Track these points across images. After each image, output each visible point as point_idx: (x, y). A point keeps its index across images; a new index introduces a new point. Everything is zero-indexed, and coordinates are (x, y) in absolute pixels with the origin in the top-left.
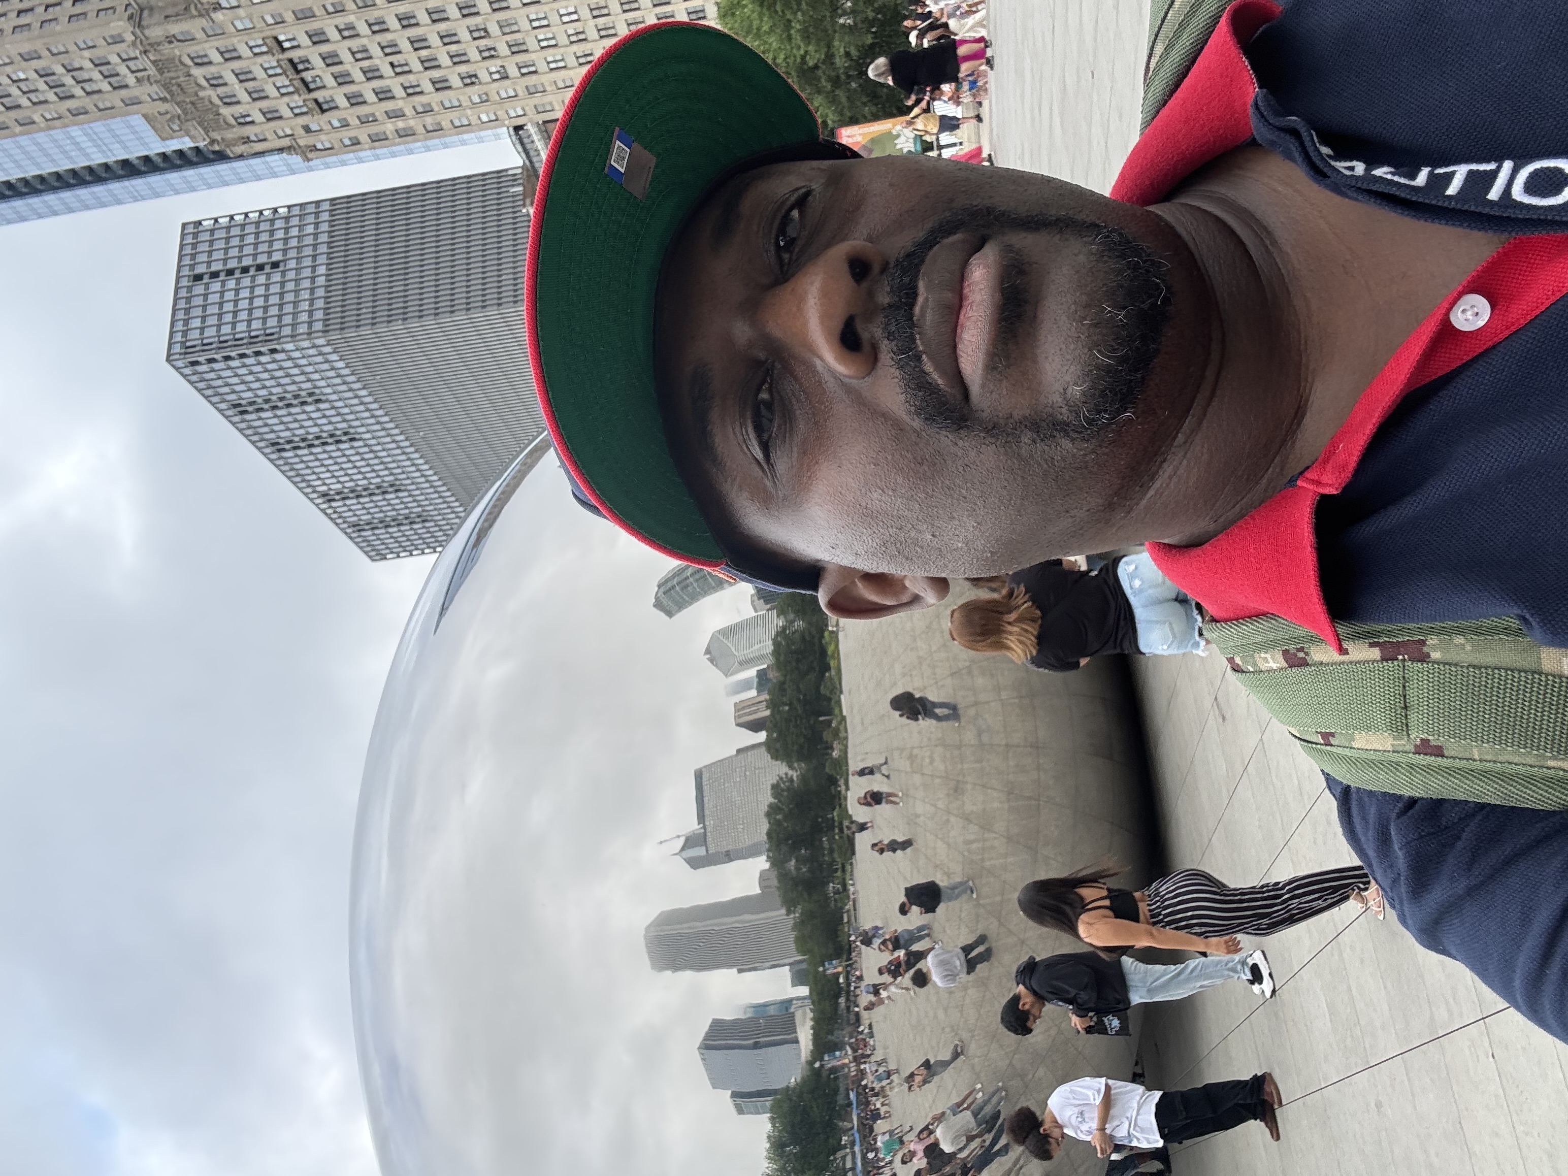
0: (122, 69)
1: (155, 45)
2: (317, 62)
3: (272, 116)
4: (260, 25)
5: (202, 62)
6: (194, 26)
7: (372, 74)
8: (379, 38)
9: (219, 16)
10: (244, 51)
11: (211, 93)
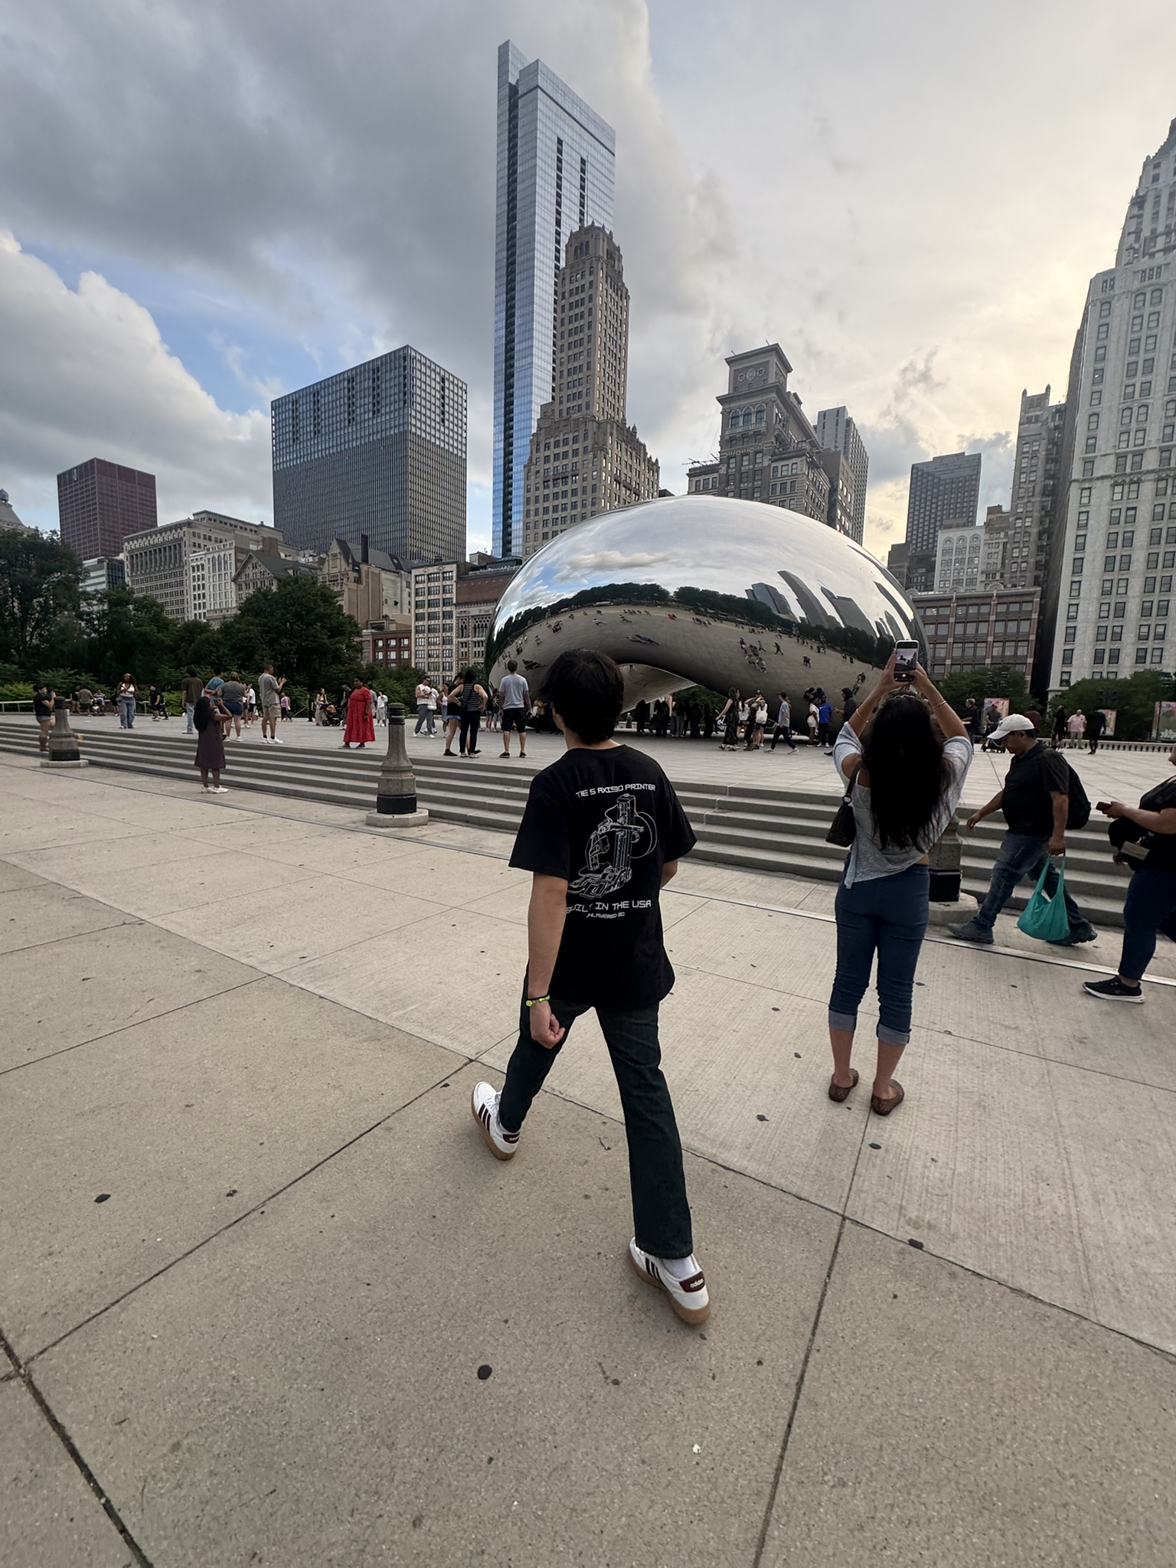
1: (585, 423)
2: (564, 488)
3: (547, 459)
4: (585, 470)
5: (575, 440)
6: (589, 443)
7: (555, 509)
8: (569, 517)
9: (591, 455)
10: (575, 460)
11: (561, 438)
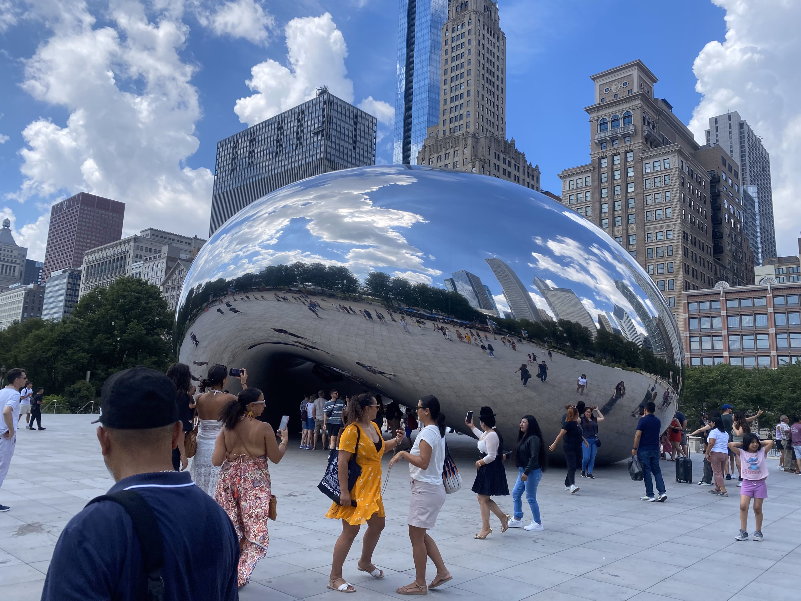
0: (457, 124)
1: (465, 139)
5: (455, 154)
